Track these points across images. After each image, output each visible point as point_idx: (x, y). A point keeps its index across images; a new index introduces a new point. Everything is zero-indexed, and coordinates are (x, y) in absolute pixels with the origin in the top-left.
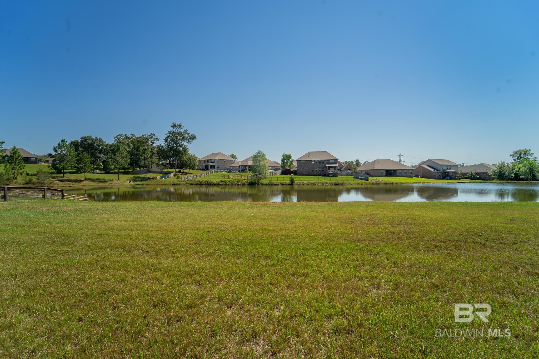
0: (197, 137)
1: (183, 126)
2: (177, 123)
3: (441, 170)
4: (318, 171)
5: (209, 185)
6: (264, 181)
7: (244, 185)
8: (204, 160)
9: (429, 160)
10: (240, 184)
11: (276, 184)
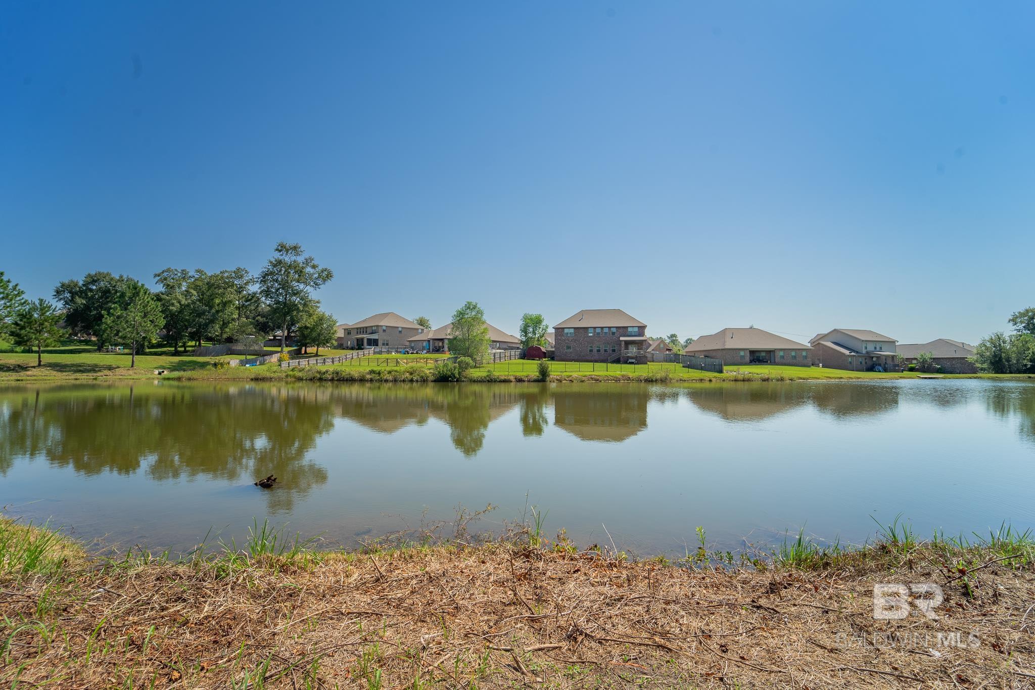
0: (334, 273)
1: (302, 249)
2: (290, 243)
3: (864, 351)
4: (602, 351)
5: (339, 380)
6: (476, 373)
7: (424, 381)
8: (357, 328)
9: (835, 330)
10: (415, 378)
11: (503, 378)
